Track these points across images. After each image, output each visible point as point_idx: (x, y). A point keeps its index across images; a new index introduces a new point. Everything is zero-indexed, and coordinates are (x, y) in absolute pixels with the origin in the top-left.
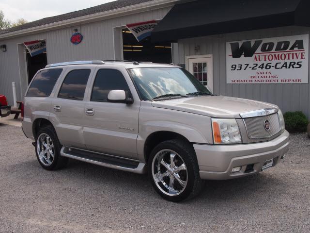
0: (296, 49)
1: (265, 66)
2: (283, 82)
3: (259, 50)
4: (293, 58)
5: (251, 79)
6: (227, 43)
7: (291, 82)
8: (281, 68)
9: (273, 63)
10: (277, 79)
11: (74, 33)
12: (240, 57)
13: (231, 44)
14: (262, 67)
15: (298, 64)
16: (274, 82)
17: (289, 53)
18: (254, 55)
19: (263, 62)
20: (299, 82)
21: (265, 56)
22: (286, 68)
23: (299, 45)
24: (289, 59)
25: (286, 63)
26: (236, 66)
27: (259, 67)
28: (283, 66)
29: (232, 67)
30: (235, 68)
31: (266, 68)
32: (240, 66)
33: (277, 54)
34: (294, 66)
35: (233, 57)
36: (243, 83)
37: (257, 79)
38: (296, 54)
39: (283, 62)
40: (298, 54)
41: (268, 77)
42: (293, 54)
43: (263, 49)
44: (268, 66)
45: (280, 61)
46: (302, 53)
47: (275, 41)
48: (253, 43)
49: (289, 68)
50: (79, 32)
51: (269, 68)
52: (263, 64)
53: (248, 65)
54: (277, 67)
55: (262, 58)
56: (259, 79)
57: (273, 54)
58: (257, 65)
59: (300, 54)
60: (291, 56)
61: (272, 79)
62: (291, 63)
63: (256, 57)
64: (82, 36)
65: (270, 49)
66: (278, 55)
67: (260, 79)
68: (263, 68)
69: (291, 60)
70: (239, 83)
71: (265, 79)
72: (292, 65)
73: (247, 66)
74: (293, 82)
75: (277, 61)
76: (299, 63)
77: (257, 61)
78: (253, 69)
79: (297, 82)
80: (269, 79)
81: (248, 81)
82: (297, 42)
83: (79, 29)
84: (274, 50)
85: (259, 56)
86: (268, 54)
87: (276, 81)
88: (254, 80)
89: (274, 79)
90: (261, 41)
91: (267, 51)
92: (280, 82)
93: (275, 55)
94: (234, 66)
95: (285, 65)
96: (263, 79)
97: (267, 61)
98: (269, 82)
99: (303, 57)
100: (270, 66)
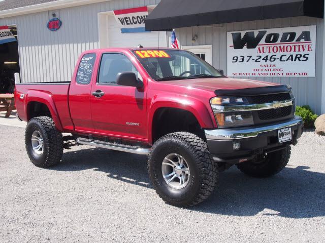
0: (302, 40)
1: (269, 58)
2: (288, 76)
3: (263, 41)
4: (299, 51)
5: (254, 72)
6: (228, 33)
7: (296, 76)
8: (287, 61)
9: (278, 55)
10: (282, 72)
11: (52, 18)
12: (242, 48)
13: (232, 34)
14: (266, 59)
15: (304, 56)
16: (279, 76)
17: (295, 44)
18: (258, 47)
19: (267, 54)
20: (306, 76)
21: (269, 47)
22: (292, 60)
23: (306, 36)
24: (295, 51)
25: (292, 56)
26: (237, 58)
27: (263, 59)
28: (288, 59)
29: (233, 59)
30: (237, 60)
31: (270, 60)
32: (242, 58)
33: (282, 46)
34: (301, 59)
35: (235, 48)
36: (245, 76)
37: (260, 72)
39: (288, 55)
40: (304, 46)
41: (272, 70)
42: (299, 46)
43: (268, 41)
44: (273, 59)
45: (286, 53)
46: (309, 45)
47: (280, 31)
48: (256, 33)
49: (295, 60)
50: (57, 17)
51: (274, 61)
52: (267, 56)
53: (251, 57)
54: (282, 59)
55: (266, 50)
56: (262, 72)
57: (278, 46)
58: (260, 57)
59: (307, 46)
60: (297, 48)
61: (276, 72)
62: (297, 55)
63: (259, 48)
64: (61, 23)
65: (275, 40)
66: (284, 47)
67: (264, 72)
68: (267, 61)
69: (297, 53)
70: (240, 76)
71: (269, 72)
72: (298, 57)
73: (250, 59)
74: (299, 76)
75: (282, 53)
76: (306, 56)
77: (260, 52)
78: (256, 61)
79: (303, 76)
80: (274, 72)
81: (251, 74)
82: (304, 33)
83: (57, 14)
84: (279, 41)
85: (263, 48)
86: (273, 46)
87: (281, 74)
88: (257, 73)
89: (279, 72)
90: (266, 32)
91: (272, 42)
92: (285, 75)
93: (280, 47)
94: (235, 58)
95: (290, 58)
96: (267, 72)
97: (272, 53)
98: (274, 76)
99: (310, 50)
100: (275, 59)
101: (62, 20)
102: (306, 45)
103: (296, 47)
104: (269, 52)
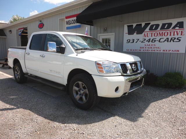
0: (177, 28)
1: (151, 40)
4: (174, 35)
5: (140, 49)
6: (125, 25)
7: (170, 52)
8: (164, 42)
9: (158, 38)
10: (160, 49)
12: (133, 34)
13: (127, 26)
15: (178, 39)
17: (171, 31)
18: (144, 33)
20: (178, 52)
21: (152, 33)
23: (180, 25)
24: (170, 35)
25: (168, 39)
26: (130, 40)
27: (147, 41)
28: (165, 41)
29: (127, 41)
30: (129, 42)
31: (152, 42)
32: (133, 40)
34: (174, 40)
36: (134, 51)
37: (144, 49)
38: (177, 32)
39: (165, 38)
40: (178, 32)
41: (153, 47)
42: (174, 32)
43: (151, 29)
44: (154, 41)
45: (163, 37)
46: (182, 31)
47: (160, 23)
48: (143, 24)
49: (170, 41)
50: (42, 22)
51: (154, 42)
52: (150, 39)
54: (161, 41)
55: (150, 35)
56: (146, 49)
57: (158, 32)
58: (145, 39)
59: (181, 32)
60: (172, 34)
61: (156, 49)
62: (172, 38)
63: (145, 34)
64: (44, 25)
65: (156, 28)
66: (162, 33)
69: (172, 36)
70: (131, 51)
71: (150, 49)
72: (173, 40)
73: (138, 41)
74: (172, 52)
75: (161, 37)
77: (145, 37)
78: (142, 42)
79: (176, 52)
80: (154, 49)
81: (138, 50)
82: (178, 23)
83: (42, 20)
85: (147, 34)
86: (154, 32)
88: (142, 49)
89: (158, 49)
90: (150, 23)
91: (154, 30)
92: (162, 51)
93: (160, 33)
94: (129, 41)
95: (167, 40)
96: (149, 49)
97: (153, 37)
98: (154, 52)
99: (183, 34)
100: (155, 41)
101: (44, 23)
102: (179, 31)
103: (172, 32)
104: (152, 36)
